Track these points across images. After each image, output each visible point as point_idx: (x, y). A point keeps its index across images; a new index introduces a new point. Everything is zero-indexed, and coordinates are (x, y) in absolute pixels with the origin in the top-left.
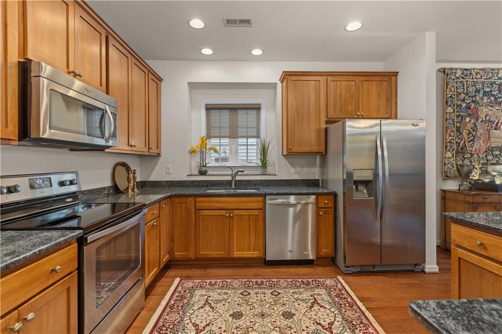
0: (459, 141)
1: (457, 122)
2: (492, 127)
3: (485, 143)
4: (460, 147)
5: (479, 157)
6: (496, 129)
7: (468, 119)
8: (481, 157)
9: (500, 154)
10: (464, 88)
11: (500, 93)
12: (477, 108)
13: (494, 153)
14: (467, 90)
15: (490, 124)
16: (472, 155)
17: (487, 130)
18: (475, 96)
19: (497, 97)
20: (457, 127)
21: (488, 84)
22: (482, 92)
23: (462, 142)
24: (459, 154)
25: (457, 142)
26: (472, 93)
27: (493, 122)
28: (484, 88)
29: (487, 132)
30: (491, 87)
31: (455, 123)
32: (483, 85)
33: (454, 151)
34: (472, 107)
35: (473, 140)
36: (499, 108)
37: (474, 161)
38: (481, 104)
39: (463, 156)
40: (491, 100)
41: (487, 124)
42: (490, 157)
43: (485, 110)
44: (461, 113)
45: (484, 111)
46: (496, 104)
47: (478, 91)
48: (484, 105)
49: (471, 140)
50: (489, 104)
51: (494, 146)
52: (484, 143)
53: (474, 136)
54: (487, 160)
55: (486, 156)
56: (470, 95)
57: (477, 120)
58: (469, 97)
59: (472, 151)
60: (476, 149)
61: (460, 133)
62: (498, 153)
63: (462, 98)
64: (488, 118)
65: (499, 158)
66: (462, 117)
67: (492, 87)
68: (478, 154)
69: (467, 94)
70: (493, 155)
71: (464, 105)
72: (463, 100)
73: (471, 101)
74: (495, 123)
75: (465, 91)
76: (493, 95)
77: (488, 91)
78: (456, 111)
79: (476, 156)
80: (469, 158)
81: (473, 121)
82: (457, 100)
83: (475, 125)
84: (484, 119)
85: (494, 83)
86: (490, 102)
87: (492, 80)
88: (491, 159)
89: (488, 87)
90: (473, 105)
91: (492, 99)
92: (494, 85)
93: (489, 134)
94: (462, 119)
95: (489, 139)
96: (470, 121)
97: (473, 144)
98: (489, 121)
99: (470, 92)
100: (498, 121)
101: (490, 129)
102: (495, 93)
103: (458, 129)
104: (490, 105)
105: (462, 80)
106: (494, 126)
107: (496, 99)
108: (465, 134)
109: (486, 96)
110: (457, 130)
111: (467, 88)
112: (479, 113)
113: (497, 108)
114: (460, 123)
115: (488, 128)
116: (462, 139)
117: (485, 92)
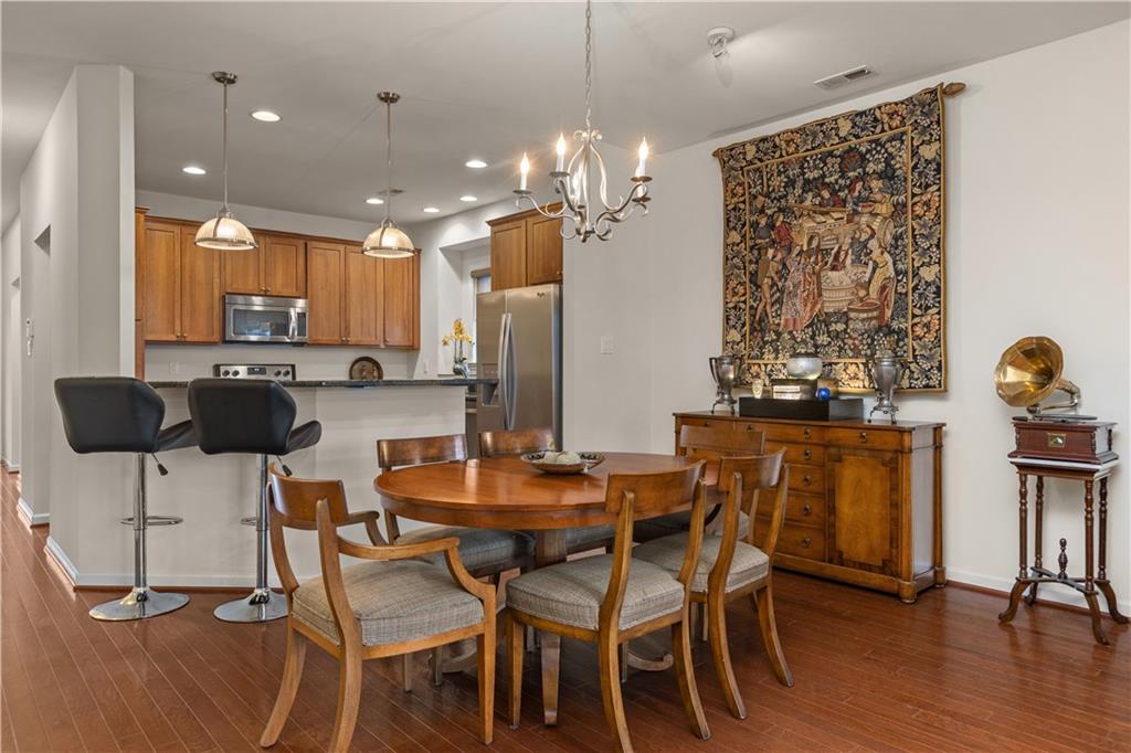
0: (755, 305)
1: (751, 262)
2: (826, 263)
3: (809, 305)
4: (757, 318)
5: (794, 338)
6: (834, 268)
7: (771, 252)
8: (799, 340)
9: (845, 330)
10: (762, 184)
11: (842, 177)
12: (790, 224)
13: (833, 327)
14: (769, 186)
15: (819, 257)
16: (779, 334)
17: (814, 273)
18: (786, 196)
19: (837, 187)
20: (750, 273)
21: (815, 160)
22: (799, 184)
23: (761, 306)
24: (755, 334)
25: (751, 307)
26: (779, 191)
27: (828, 252)
28: (804, 174)
29: (814, 278)
30: (821, 165)
31: (747, 265)
32: (802, 168)
33: (747, 328)
34: (778, 224)
35: (779, 301)
36: (840, 215)
37: (784, 348)
38: (797, 213)
39: (762, 338)
40: (823, 198)
41: (813, 259)
42: (823, 339)
43: (809, 224)
44: (759, 241)
45: (805, 229)
46: (833, 206)
47: (791, 183)
48: (805, 213)
49: (776, 301)
50: (818, 209)
51: (831, 310)
52: (805, 306)
53: (781, 291)
54: (816, 346)
55: (813, 337)
56: (773, 195)
57: (790, 252)
58: (772, 201)
59: (778, 325)
60: (786, 320)
61: (758, 287)
62: (840, 327)
63: (759, 206)
64: (815, 244)
65: (843, 341)
66: (759, 249)
67: (826, 164)
68: (790, 333)
69: (767, 196)
70: (829, 332)
71: (763, 222)
72: (762, 211)
73: (776, 209)
74: (833, 252)
75: (765, 189)
76: (828, 185)
77: (814, 179)
78: (748, 236)
79: (786, 336)
80: (773, 341)
81: (779, 256)
82: (751, 212)
83: (784, 265)
84: (805, 248)
85: (831, 154)
86: (820, 205)
87: (823, 149)
88: (825, 343)
89: (816, 167)
90: (781, 218)
91: (826, 194)
92: (829, 160)
93: (819, 283)
94: (759, 253)
95: (820, 295)
96: (774, 257)
97: (780, 308)
98: (819, 249)
99: (774, 190)
100: (840, 247)
101: (821, 269)
102: (832, 179)
103: (754, 277)
104: (822, 209)
105: (759, 164)
106: (831, 260)
107: (834, 193)
108: (766, 288)
109: (811, 190)
110: (751, 281)
111: (769, 179)
112: (793, 234)
113: (836, 215)
114: (757, 263)
115: (817, 268)
116: (761, 300)
117: (807, 182)
